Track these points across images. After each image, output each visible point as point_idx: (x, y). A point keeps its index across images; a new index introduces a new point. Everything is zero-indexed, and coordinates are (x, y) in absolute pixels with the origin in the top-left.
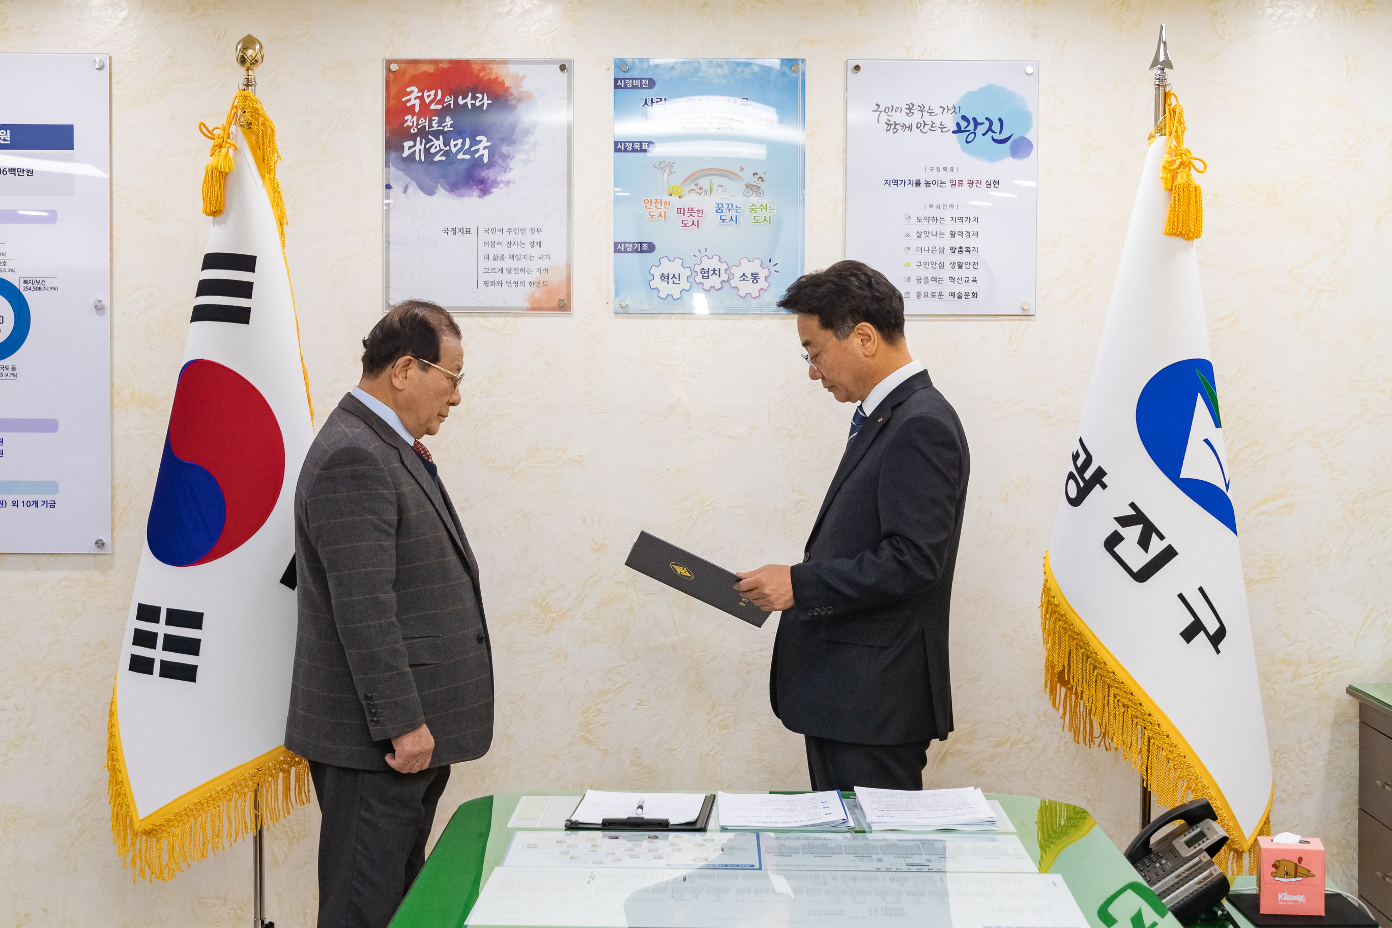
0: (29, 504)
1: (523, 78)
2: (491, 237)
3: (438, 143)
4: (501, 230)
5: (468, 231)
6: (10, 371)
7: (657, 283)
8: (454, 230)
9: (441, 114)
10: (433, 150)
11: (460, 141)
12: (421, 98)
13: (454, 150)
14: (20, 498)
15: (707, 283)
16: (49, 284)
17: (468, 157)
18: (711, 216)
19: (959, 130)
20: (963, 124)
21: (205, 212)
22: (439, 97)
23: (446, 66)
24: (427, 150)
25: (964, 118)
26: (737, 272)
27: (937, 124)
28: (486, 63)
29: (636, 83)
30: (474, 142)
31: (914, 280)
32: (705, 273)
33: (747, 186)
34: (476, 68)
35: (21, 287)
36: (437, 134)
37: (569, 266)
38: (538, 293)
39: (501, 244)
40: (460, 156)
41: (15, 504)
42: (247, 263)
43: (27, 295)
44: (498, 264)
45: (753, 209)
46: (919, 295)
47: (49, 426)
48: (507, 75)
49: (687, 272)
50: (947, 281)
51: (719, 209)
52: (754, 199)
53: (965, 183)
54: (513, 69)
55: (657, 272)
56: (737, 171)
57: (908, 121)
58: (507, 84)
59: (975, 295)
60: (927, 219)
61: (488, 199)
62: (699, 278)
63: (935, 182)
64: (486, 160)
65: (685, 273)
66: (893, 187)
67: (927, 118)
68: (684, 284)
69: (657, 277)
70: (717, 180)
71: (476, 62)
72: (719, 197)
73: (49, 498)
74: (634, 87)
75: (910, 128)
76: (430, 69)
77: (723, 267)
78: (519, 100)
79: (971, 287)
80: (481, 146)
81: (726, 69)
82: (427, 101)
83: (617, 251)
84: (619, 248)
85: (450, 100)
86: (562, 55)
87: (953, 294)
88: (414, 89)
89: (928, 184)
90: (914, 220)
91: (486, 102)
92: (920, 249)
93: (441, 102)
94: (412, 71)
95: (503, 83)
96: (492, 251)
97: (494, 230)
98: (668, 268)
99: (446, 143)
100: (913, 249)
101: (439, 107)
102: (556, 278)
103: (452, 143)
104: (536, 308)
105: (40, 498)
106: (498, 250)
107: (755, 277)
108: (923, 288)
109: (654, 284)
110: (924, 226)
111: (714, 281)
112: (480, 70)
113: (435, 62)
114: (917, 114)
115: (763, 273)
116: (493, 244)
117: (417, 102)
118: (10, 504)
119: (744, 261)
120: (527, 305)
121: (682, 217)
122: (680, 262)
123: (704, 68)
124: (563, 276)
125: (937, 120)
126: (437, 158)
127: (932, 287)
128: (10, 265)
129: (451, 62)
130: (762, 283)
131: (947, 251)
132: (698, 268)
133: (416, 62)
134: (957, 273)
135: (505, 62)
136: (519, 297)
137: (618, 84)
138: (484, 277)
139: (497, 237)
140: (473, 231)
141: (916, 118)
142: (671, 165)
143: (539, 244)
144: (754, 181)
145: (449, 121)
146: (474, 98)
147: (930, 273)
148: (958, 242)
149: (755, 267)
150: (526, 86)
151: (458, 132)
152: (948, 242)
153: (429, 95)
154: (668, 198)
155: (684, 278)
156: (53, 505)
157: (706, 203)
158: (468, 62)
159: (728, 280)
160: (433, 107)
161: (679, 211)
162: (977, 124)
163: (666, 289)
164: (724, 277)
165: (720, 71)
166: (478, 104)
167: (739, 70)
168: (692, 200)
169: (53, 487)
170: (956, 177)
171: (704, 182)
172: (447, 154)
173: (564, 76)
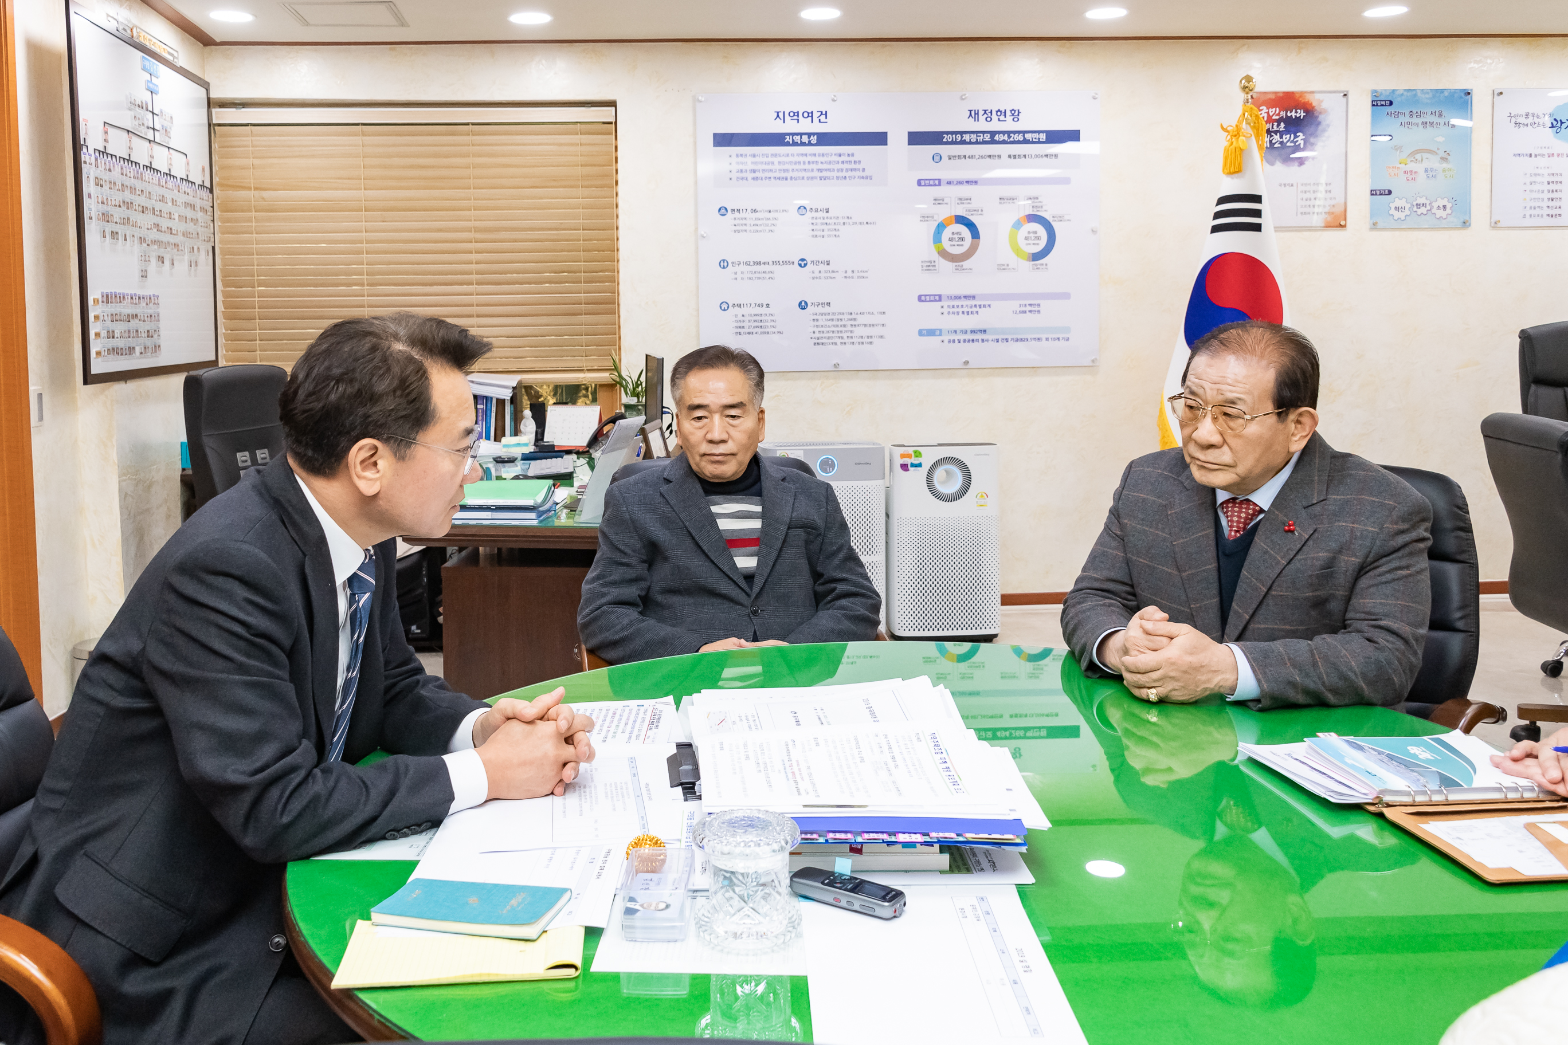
0: (1054, 339)
1: (1322, 101)
2: (1304, 188)
3: (1276, 138)
4: (1310, 184)
5: (1292, 185)
6: (1044, 267)
7: (1393, 211)
8: (1285, 185)
9: (1279, 121)
10: (1274, 141)
11: (1288, 136)
12: (1268, 113)
13: (1285, 141)
14: (1050, 336)
15: (1419, 211)
16: (1066, 217)
17: (1292, 144)
18: (1422, 175)
19: (1553, 126)
20: (1555, 123)
21: (1224, 172)
22: (1277, 112)
23: (1281, 95)
24: (1271, 141)
25: (1555, 120)
26: (1435, 205)
27: (1541, 123)
28: (1302, 93)
29: (1383, 103)
30: (1296, 137)
31: (1528, 208)
32: (1418, 206)
33: (1442, 158)
34: (1297, 95)
35: (1050, 220)
36: (1276, 132)
37: (1345, 204)
38: (1329, 218)
39: (1309, 192)
40: (1289, 144)
41: (1047, 339)
42: (1257, 199)
43: (1054, 224)
44: (1308, 203)
45: (1444, 171)
46: (1531, 216)
47: (1066, 296)
48: (1314, 100)
49: (1409, 205)
50: (1545, 208)
51: (1426, 171)
52: (1445, 165)
53: (1555, 155)
54: (1318, 96)
55: (1393, 206)
56: (1436, 150)
57: (1526, 121)
58: (1314, 104)
59: (1560, 215)
60: (1535, 175)
61: (1303, 167)
62: (1415, 209)
63: (1540, 155)
64: (1302, 146)
65: (1408, 206)
66: (1518, 157)
67: (1536, 120)
68: (1407, 212)
69: (1393, 208)
70: (1425, 155)
71: (1297, 92)
72: (1426, 164)
73: (1066, 336)
74: (1382, 105)
75: (1527, 125)
76: (1273, 97)
77: (1428, 202)
78: (1320, 113)
79: (1558, 211)
80: (1299, 139)
81: (1431, 95)
82: (1271, 114)
83: (1372, 195)
84: (1373, 193)
85: (1283, 114)
86: (1343, 88)
87: (1548, 215)
88: (1264, 108)
89: (1536, 156)
90: (1528, 175)
91: (1303, 114)
92: (1531, 191)
93: (1278, 114)
94: (1263, 98)
95: (1311, 104)
96: (1305, 196)
97: (1306, 184)
98: (1399, 203)
99: (1281, 137)
100: (1528, 191)
101: (1277, 117)
102: (1339, 210)
103: (1284, 137)
104: (1328, 226)
105: (1060, 336)
106: (1308, 195)
107: (1445, 207)
108: (1533, 212)
109: (1391, 212)
110: (1533, 179)
111: (1423, 210)
112: (1301, 97)
113: (1276, 93)
114: (1531, 118)
115: (1449, 206)
116: (1305, 192)
117: (1266, 115)
118: (1044, 339)
119: (1439, 199)
120: (1323, 225)
121: (1406, 176)
122: (1404, 200)
123: (1419, 94)
124: (1343, 209)
125: (1541, 121)
126: (1276, 146)
127: (1538, 212)
128: (1044, 208)
129: (1284, 92)
130: (1448, 211)
131: (1546, 192)
132: (1415, 203)
133: (1266, 93)
134: (1551, 203)
135: (1312, 92)
136: (1317, 220)
137: (1374, 104)
138: (1301, 210)
139: (1307, 188)
140: (1295, 185)
141: (1530, 120)
142: (1401, 147)
143: (1330, 191)
144: (1445, 155)
145: (1282, 125)
146: (1296, 112)
147: (1537, 204)
148: (1552, 187)
149: (1445, 202)
150: (1324, 105)
151: (1287, 131)
152: (1547, 187)
153: (1272, 111)
154: (1400, 166)
155: (1407, 208)
156: (1068, 339)
157: (1419, 168)
158: (1293, 93)
159: (1430, 210)
160: (1274, 117)
161: (1405, 172)
162: (1562, 123)
163: (1397, 215)
164: (1428, 208)
165: (1427, 96)
166: (1298, 115)
167: (1438, 95)
168: (1412, 166)
169: (1067, 330)
170: (1551, 151)
171: (1418, 156)
172: (1281, 143)
173: (1344, 99)
